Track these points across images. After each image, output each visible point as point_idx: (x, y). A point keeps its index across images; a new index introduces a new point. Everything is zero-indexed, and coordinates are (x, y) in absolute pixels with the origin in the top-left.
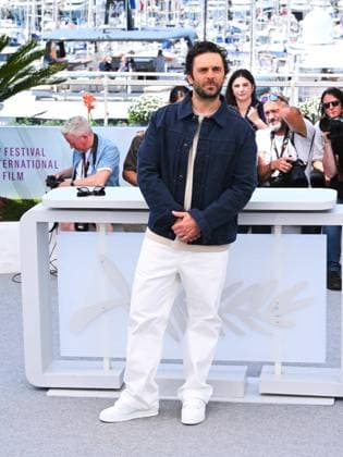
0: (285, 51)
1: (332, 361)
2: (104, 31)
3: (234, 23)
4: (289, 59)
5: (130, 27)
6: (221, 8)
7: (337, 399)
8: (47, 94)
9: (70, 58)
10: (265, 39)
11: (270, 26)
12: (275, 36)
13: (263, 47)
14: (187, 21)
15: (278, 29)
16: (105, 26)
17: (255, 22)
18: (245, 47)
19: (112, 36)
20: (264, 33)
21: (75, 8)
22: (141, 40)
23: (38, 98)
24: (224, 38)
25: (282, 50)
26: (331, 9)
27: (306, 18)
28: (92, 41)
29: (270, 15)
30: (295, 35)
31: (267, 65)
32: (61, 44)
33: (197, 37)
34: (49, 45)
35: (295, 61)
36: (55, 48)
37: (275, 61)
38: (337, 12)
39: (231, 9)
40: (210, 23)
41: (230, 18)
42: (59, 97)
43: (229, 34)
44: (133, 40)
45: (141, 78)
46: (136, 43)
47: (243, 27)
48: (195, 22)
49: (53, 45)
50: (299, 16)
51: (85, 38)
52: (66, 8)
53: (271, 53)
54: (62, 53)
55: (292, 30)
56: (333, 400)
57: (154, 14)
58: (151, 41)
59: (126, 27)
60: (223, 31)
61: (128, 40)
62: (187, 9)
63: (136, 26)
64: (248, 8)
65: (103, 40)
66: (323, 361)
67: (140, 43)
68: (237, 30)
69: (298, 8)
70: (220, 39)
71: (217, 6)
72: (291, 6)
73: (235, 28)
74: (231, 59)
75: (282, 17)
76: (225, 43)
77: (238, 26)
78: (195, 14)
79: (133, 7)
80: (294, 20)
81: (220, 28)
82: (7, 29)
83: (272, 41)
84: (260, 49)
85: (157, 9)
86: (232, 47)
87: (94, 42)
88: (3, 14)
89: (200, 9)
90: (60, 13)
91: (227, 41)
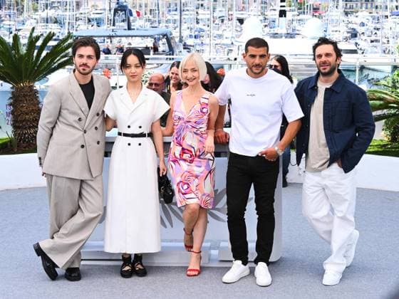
0: (232, 43)
2: (113, 30)
3: (201, 26)
4: (235, 48)
5: (129, 28)
6: (192, 17)
10: (220, 36)
11: (223, 27)
12: (226, 34)
13: (218, 41)
14: (171, 25)
15: (228, 30)
16: (114, 28)
17: (212, 25)
18: (206, 40)
19: (118, 34)
20: (220, 32)
21: (98, 16)
22: (141, 36)
24: (193, 35)
25: (230, 43)
26: (262, 18)
27: (245, 22)
29: (223, 21)
30: (239, 33)
31: (220, 52)
33: (171, 34)
35: (239, 49)
37: (226, 50)
38: (265, 19)
39: (198, 17)
40: (184, 26)
41: (198, 23)
43: (196, 33)
44: (135, 36)
46: (137, 38)
47: (206, 28)
48: (176, 25)
50: (241, 21)
51: (105, 35)
52: (93, 16)
53: (224, 45)
55: (237, 30)
57: (149, 20)
58: (146, 37)
59: (127, 28)
60: (193, 31)
61: (132, 36)
62: (169, 17)
63: (132, 27)
64: (208, 16)
65: (113, 36)
67: (140, 38)
68: (202, 30)
69: (241, 17)
70: (191, 36)
71: (189, 15)
72: (237, 15)
73: (201, 29)
74: (198, 48)
75: (230, 22)
76: (194, 39)
77: (203, 27)
78: (175, 20)
79: (131, 15)
80: (238, 24)
81: (191, 29)
82: (54, 28)
83: (224, 37)
84: (216, 42)
85: (151, 17)
86: (198, 41)
87: (110, 37)
88: (51, 20)
89: (177, 17)
90: (88, 20)
91: (196, 37)
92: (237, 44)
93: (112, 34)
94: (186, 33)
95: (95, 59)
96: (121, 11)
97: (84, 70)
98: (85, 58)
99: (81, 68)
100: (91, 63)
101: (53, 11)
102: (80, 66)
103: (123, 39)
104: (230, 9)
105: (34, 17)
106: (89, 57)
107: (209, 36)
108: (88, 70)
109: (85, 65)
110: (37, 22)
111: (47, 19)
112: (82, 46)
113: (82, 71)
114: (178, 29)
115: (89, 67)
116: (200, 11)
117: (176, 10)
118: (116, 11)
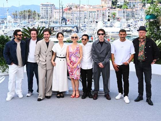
3: (85, 24)
5: (66, 24)
9: (55, 30)
10: (91, 27)
12: (93, 26)
14: (77, 23)
16: (61, 24)
17: (89, 23)
18: (87, 28)
19: (63, 26)
20: (91, 25)
21: (56, 21)
26: (103, 21)
28: (59, 27)
29: (91, 22)
32: (53, 27)
34: (51, 28)
36: (52, 28)
39: (85, 21)
40: (81, 24)
41: (84, 23)
45: (68, 34)
47: (87, 24)
50: (97, 22)
54: (53, 29)
55: (96, 25)
58: (70, 27)
61: (66, 27)
62: (77, 21)
64: (88, 21)
65: (61, 27)
68: (86, 25)
69: (97, 21)
70: (83, 26)
71: (82, 21)
72: (95, 20)
74: (84, 30)
75: (94, 23)
79: (67, 21)
82: (44, 25)
85: (71, 21)
86: (85, 28)
87: (60, 27)
89: (79, 21)
90: (54, 22)
91: (84, 27)
92: (96, 29)
93: (61, 26)
94: (81, 26)
96: (64, 19)
101: (43, 19)
104: (94, 19)
105: (38, 21)
107: (88, 26)
111: (42, 22)
114: (79, 25)
116: (85, 19)
117: (78, 19)
118: (62, 20)
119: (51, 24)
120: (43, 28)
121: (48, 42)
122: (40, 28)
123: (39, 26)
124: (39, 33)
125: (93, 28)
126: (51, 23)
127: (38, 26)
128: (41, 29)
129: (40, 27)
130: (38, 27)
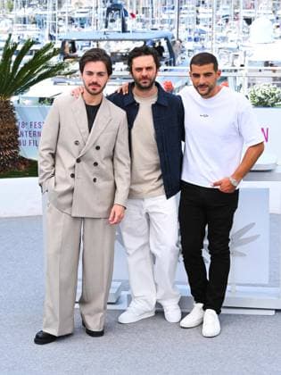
0: (238, 48)
1: (273, 282)
2: (105, 33)
3: (201, 26)
4: (241, 54)
6: (190, 16)
7: (277, 311)
8: (62, 80)
9: (79, 53)
10: (224, 39)
11: (228, 29)
12: (231, 36)
13: (222, 45)
14: (166, 25)
15: (233, 31)
16: (106, 30)
17: (215, 26)
18: (208, 44)
19: (111, 37)
20: (224, 34)
21: (82, 15)
22: (132, 40)
23: (55, 83)
24: (193, 38)
25: (236, 47)
26: (273, 17)
27: (253, 23)
28: (94, 41)
29: (227, 20)
30: (247, 35)
31: (224, 58)
32: (73, 43)
33: (173, 38)
34: (63, 43)
35: (245, 55)
36: (68, 45)
37: (231, 55)
38: (277, 18)
39: (199, 17)
40: (182, 27)
41: (198, 23)
42: (71, 82)
43: (197, 35)
47: (207, 29)
48: (172, 26)
49: (67, 43)
50: (249, 21)
52: (76, 16)
53: (228, 49)
55: (244, 32)
56: (274, 312)
57: (142, 21)
59: (120, 29)
60: (192, 33)
61: (122, 40)
62: (165, 17)
64: (211, 16)
65: (101, 40)
66: (267, 283)
68: (202, 32)
69: (248, 16)
70: (190, 39)
71: (188, 14)
72: (244, 13)
73: (201, 30)
75: (236, 22)
76: (193, 42)
77: (204, 28)
78: (172, 20)
79: (126, 15)
80: (245, 24)
81: (190, 30)
82: (31, 32)
83: (229, 40)
84: (220, 46)
85: (143, 16)
86: (198, 44)
87: (97, 41)
88: (29, 20)
89: (174, 16)
90: (72, 20)
91: (195, 40)
92: (244, 49)
93: (103, 37)
94: (183, 35)
95: (106, 75)
96: (115, 10)
97: (94, 89)
98: (95, 75)
99: (90, 88)
100: (101, 80)
101: (30, 9)
102: (90, 85)
103: (112, 43)
104: (236, 7)
105: (9, 16)
106: (100, 74)
107: (211, 39)
108: (98, 89)
109: (95, 84)
110: (13, 23)
111: (25, 19)
112: (90, 60)
113: (91, 90)
114: (175, 31)
115: (99, 86)
116: (201, 9)
117: (173, 8)
119: (61, 29)
120: (29, 44)
121: (94, 104)
122: (16, 45)
123: (10, 35)
124: (12, 65)
125: (234, 45)
126: (61, 23)
127: (6, 37)
128: (19, 48)
129: (14, 39)
130: (8, 42)
